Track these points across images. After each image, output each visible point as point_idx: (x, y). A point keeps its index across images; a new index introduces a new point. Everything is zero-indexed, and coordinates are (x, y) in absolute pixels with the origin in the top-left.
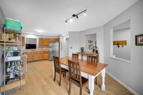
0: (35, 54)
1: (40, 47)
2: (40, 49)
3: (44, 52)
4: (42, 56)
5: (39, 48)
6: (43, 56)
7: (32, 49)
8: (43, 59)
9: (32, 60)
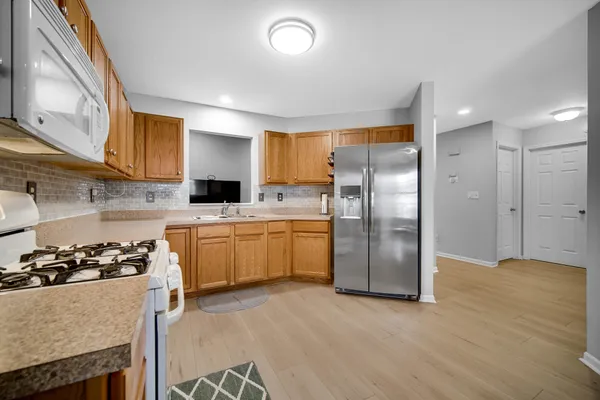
0: (244, 237)
1: (268, 190)
2: (271, 202)
3: (296, 227)
4: (285, 251)
5: (261, 197)
6: (292, 252)
7: (225, 203)
8: (289, 274)
9: (228, 278)
